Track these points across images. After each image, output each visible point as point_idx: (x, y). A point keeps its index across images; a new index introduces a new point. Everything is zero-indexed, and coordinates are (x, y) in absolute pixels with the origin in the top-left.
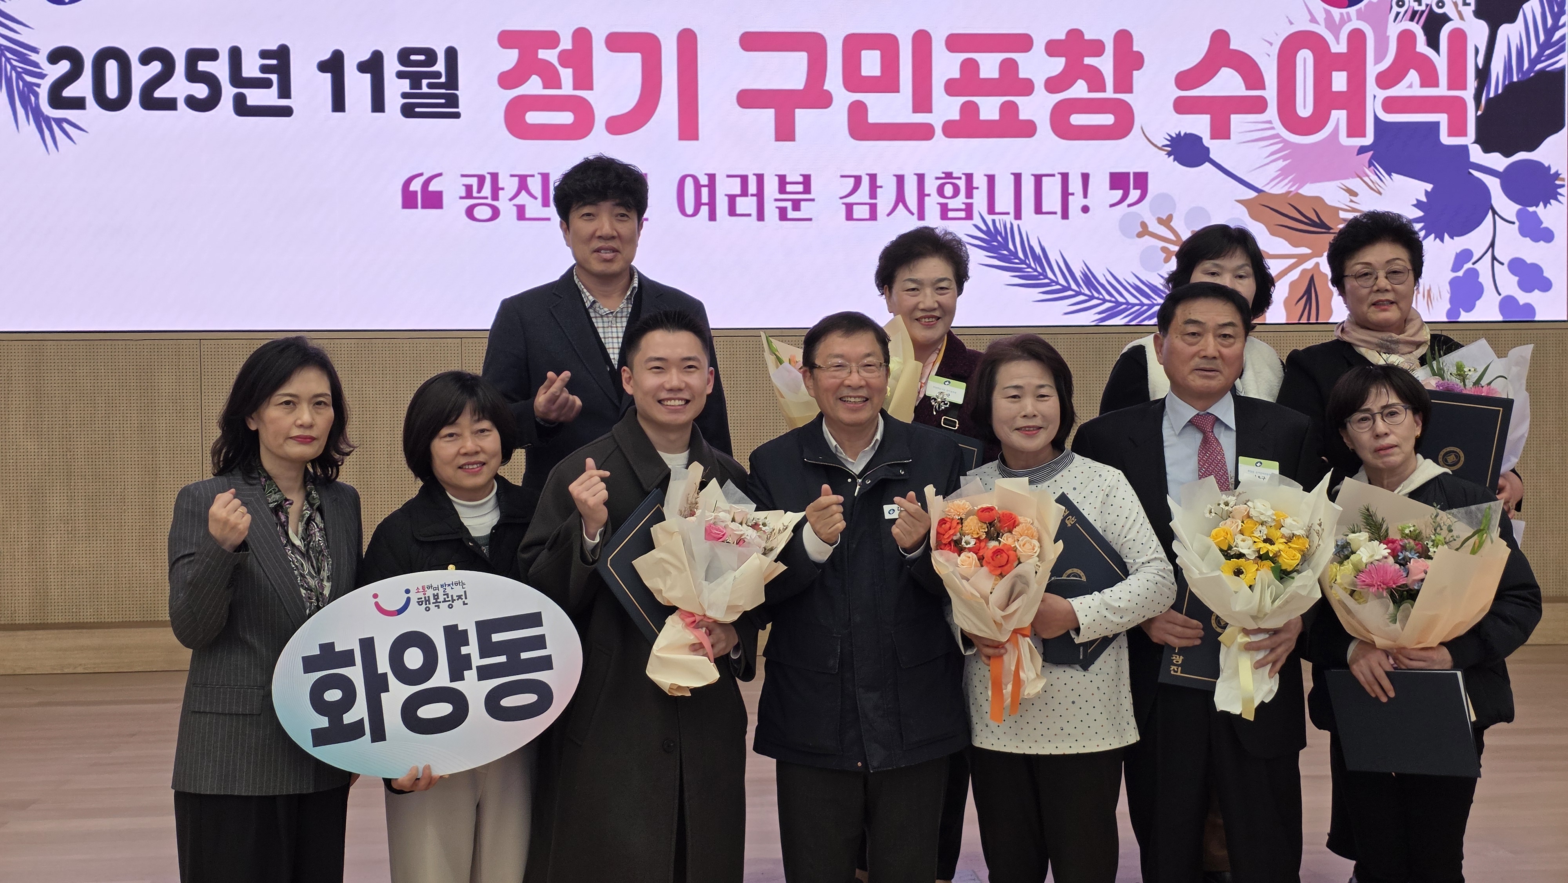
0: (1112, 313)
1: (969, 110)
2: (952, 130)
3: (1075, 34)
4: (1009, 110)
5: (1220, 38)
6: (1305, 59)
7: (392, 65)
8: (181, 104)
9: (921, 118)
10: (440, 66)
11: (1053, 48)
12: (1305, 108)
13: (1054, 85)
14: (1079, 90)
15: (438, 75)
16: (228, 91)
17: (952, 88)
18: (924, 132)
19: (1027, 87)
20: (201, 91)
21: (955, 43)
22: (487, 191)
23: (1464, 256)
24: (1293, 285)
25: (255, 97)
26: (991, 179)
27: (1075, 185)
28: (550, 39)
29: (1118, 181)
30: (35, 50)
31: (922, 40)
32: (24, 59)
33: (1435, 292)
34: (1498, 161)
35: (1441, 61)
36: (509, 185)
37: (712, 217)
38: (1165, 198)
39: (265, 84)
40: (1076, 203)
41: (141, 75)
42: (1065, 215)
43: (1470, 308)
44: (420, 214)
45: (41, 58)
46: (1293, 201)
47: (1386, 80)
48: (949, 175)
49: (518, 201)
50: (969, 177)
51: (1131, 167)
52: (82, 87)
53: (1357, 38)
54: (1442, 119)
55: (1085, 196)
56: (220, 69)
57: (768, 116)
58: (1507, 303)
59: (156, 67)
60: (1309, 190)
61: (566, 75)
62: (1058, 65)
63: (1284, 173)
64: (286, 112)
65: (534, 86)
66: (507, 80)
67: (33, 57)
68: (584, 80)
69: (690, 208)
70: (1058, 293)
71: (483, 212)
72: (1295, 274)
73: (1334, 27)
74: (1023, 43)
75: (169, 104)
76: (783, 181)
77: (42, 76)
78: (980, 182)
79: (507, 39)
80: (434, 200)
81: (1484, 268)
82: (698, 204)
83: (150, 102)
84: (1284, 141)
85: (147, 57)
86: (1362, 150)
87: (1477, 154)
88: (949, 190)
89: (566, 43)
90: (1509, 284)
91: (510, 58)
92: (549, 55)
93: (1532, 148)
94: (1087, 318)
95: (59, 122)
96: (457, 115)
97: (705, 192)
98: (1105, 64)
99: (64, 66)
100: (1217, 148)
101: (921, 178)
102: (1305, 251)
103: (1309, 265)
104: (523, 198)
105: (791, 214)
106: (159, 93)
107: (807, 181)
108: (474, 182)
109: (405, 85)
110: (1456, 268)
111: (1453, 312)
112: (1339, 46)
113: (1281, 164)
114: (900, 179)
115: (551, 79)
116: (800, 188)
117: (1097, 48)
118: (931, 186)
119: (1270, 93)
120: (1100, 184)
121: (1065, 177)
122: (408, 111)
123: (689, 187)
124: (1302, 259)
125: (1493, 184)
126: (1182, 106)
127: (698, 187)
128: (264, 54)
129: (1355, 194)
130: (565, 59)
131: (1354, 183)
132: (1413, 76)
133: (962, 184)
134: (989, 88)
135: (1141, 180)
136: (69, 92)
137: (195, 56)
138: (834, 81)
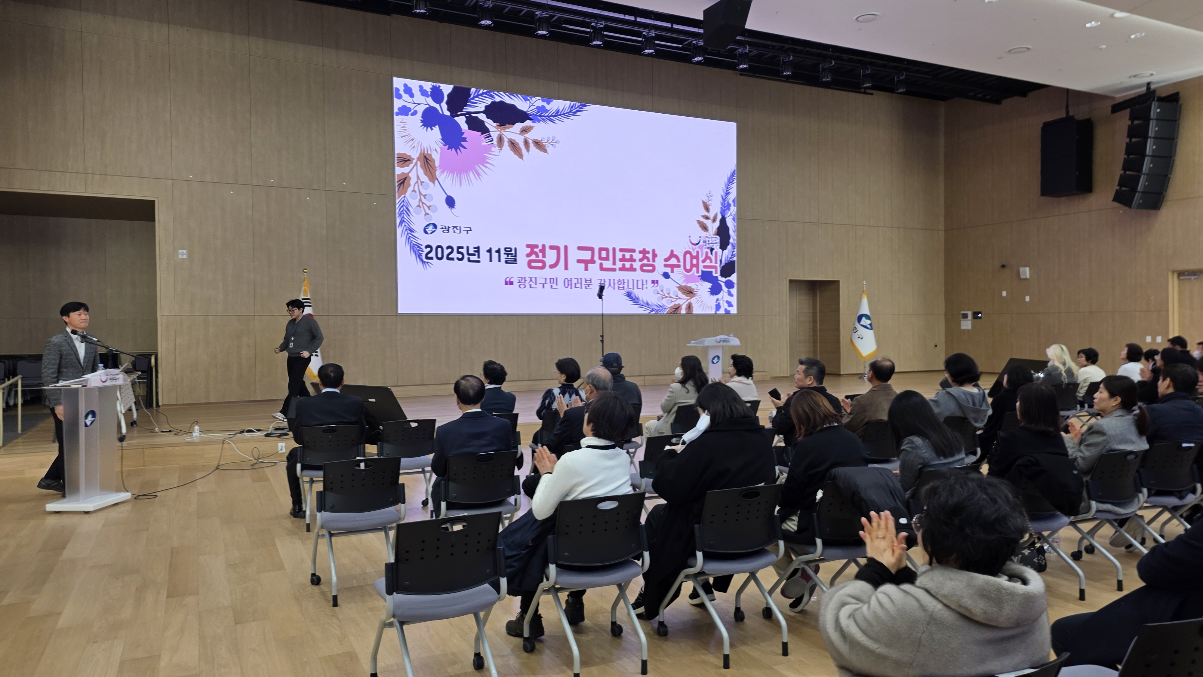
0: (652, 311)
1: (624, 265)
2: (620, 269)
3: (644, 249)
4: (631, 265)
5: (672, 251)
6: (688, 256)
7: (502, 252)
8: (455, 259)
9: (614, 267)
10: (513, 252)
11: (640, 252)
12: (688, 267)
13: (641, 260)
14: (645, 261)
15: (512, 254)
16: (466, 256)
17: (621, 260)
18: (614, 270)
19: (634, 261)
20: (460, 256)
21: (621, 250)
22: (523, 281)
23: (718, 300)
24: (687, 305)
25: (472, 258)
26: (628, 280)
27: (645, 283)
28: (537, 246)
29: (653, 282)
30: (422, 245)
31: (614, 249)
32: (419, 247)
33: (712, 307)
34: (724, 279)
35: (713, 258)
36: (528, 280)
37: (571, 288)
38: (662, 286)
39: (474, 255)
40: (645, 286)
41: (446, 252)
42: (643, 289)
43: (718, 310)
44: (509, 286)
45: (423, 247)
46: (686, 287)
47: (704, 261)
48: (620, 280)
49: (530, 284)
50: (624, 280)
51: (655, 279)
52: (432, 254)
53: (698, 252)
54: (713, 270)
55: (647, 285)
56: (464, 251)
57: (583, 265)
58: (726, 310)
59: (450, 250)
60: (689, 285)
61: (540, 254)
62: (641, 256)
63: (685, 281)
64: (479, 262)
65: (533, 257)
66: (528, 255)
67: (421, 247)
68: (544, 256)
69: (566, 285)
70: (642, 306)
71: (522, 286)
72: (687, 303)
73: (694, 250)
74: (633, 251)
75: (452, 259)
76: (586, 280)
77: (423, 251)
78: (626, 281)
79: (528, 246)
80: (511, 283)
81: (721, 302)
82: (568, 285)
83: (448, 259)
84: (684, 274)
85: (448, 247)
86: (699, 276)
87: (720, 278)
88: (620, 283)
89: (540, 247)
90: (726, 306)
91: (529, 250)
92: (536, 250)
93: (729, 277)
94: (647, 312)
95: (427, 262)
96: (516, 263)
97: (570, 282)
98: (650, 256)
99: (429, 249)
100: (671, 275)
101: (614, 280)
102: (689, 298)
103: (689, 301)
104: (531, 283)
105: (588, 288)
106: (450, 256)
107: (591, 280)
108: (520, 279)
109: (506, 256)
110: (716, 302)
111: (716, 312)
112: (694, 254)
113: (684, 279)
114: (610, 280)
115: (537, 256)
116: (589, 282)
117: (648, 252)
118: (616, 282)
119: (682, 263)
120: (650, 282)
121: (642, 280)
122: (506, 262)
123: (566, 281)
124: (688, 299)
125: (723, 284)
126: (666, 266)
127: (568, 281)
128: (475, 248)
129: (697, 286)
130: (541, 251)
131: (697, 283)
132: (708, 261)
133: (622, 281)
134: (628, 260)
135: (657, 282)
136: (429, 256)
137: (459, 248)
138: (596, 258)
